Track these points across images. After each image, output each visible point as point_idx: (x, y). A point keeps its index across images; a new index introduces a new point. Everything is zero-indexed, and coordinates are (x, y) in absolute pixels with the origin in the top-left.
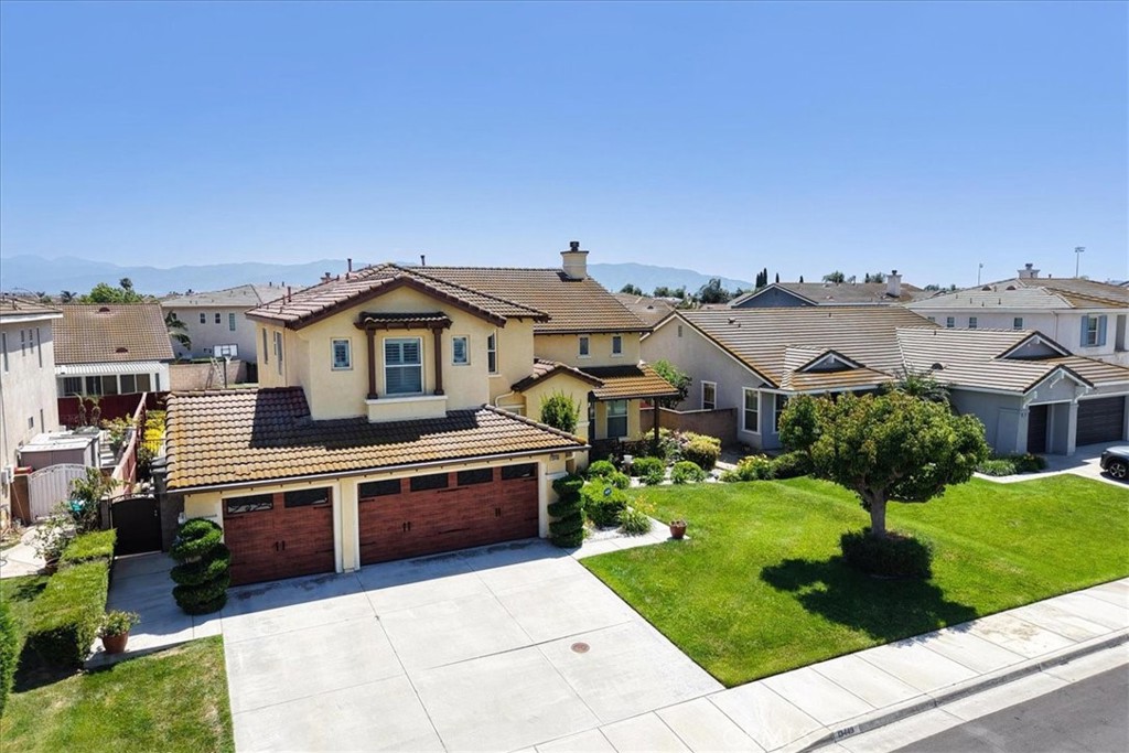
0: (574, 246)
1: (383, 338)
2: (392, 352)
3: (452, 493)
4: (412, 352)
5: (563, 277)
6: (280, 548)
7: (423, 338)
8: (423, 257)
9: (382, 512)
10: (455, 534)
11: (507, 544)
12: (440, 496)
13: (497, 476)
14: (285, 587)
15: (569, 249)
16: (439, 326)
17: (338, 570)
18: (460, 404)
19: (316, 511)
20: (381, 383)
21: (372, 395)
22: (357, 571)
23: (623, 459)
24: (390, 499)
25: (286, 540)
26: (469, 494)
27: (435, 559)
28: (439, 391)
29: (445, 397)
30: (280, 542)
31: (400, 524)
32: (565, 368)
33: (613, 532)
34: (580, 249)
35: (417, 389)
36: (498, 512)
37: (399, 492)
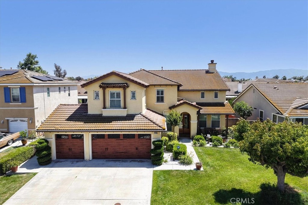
0: (212, 61)
1: (109, 91)
2: (112, 95)
3: (121, 140)
4: (118, 95)
5: (207, 72)
6: (70, 150)
7: (121, 91)
8: (162, 67)
9: (99, 143)
10: (123, 154)
11: (139, 160)
12: (118, 141)
13: (137, 137)
14: (69, 162)
15: (211, 63)
16: (125, 87)
17: (85, 159)
18: (131, 112)
19: (80, 141)
20: (108, 104)
21: (105, 107)
22: (90, 160)
23: (207, 136)
24: (101, 140)
25: (72, 148)
26: (127, 142)
27: (114, 160)
28: (125, 108)
29: (126, 110)
30: (70, 148)
31: (104, 148)
32: (187, 102)
33: (176, 162)
34: (214, 62)
35: (119, 107)
36: (137, 149)
37: (104, 138)
